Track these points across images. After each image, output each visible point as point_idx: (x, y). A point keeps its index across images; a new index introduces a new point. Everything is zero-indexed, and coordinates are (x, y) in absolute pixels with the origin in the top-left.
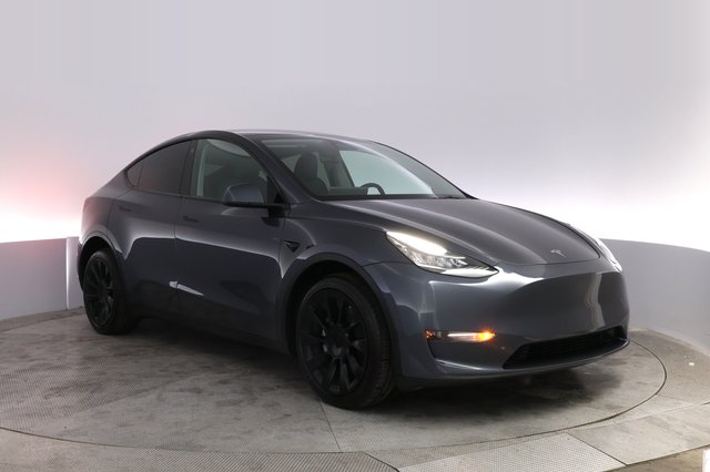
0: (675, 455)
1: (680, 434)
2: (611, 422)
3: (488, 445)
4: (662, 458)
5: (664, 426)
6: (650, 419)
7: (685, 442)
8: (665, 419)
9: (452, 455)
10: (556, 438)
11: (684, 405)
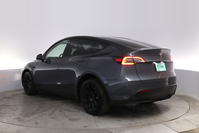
0: (192, 130)
1: (194, 124)
2: (174, 121)
3: (140, 127)
4: (189, 131)
5: (189, 122)
6: (185, 120)
7: (195, 126)
8: (189, 120)
9: (130, 130)
10: (159, 125)
11: (195, 116)
